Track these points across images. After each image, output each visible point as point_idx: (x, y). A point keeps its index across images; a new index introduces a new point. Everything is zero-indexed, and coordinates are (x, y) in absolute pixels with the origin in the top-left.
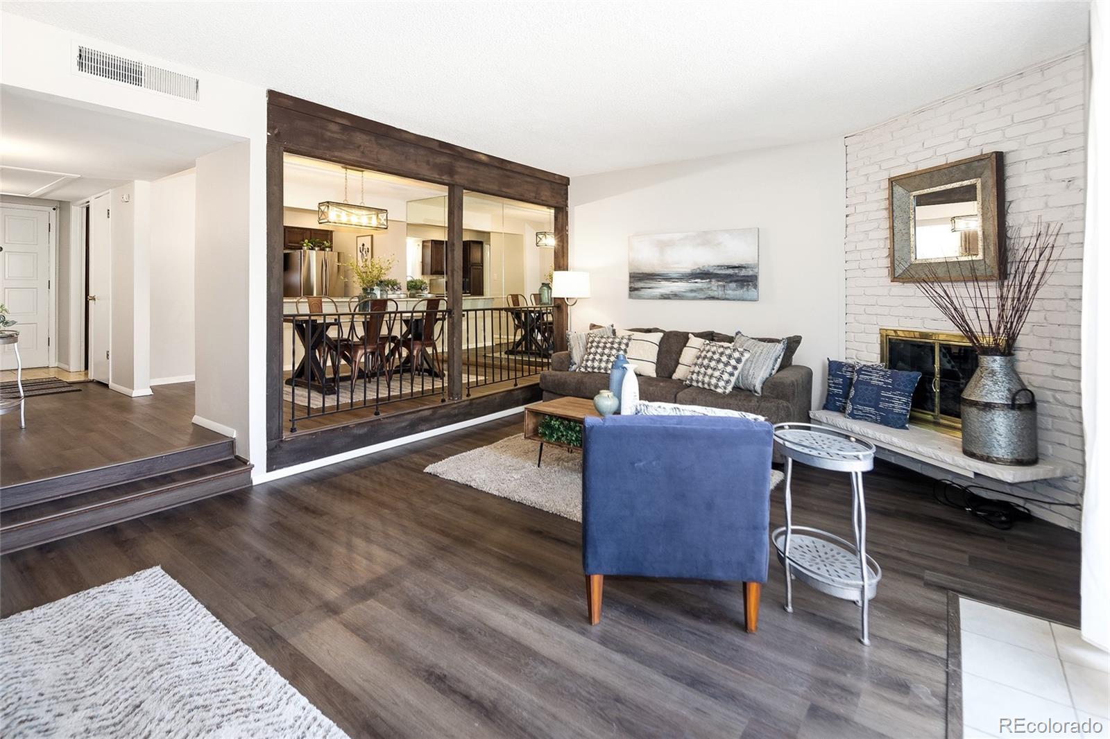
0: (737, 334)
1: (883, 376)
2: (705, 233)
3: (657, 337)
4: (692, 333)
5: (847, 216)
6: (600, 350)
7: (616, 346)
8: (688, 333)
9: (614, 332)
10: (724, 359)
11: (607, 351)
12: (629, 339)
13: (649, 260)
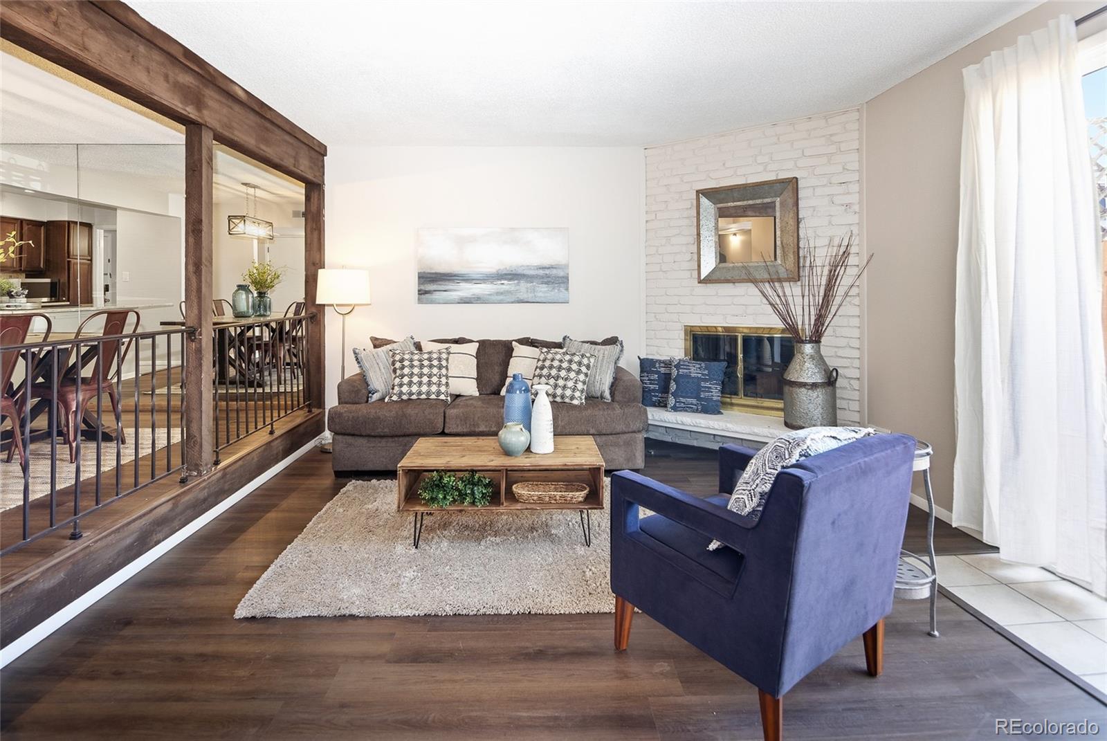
0: (564, 339)
1: (699, 368)
2: (513, 229)
3: (472, 348)
4: (516, 341)
5: (647, 221)
6: (416, 371)
7: (435, 363)
8: (511, 342)
9: (418, 347)
10: (574, 367)
11: (426, 370)
12: (449, 353)
13: (443, 257)
